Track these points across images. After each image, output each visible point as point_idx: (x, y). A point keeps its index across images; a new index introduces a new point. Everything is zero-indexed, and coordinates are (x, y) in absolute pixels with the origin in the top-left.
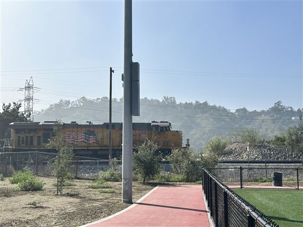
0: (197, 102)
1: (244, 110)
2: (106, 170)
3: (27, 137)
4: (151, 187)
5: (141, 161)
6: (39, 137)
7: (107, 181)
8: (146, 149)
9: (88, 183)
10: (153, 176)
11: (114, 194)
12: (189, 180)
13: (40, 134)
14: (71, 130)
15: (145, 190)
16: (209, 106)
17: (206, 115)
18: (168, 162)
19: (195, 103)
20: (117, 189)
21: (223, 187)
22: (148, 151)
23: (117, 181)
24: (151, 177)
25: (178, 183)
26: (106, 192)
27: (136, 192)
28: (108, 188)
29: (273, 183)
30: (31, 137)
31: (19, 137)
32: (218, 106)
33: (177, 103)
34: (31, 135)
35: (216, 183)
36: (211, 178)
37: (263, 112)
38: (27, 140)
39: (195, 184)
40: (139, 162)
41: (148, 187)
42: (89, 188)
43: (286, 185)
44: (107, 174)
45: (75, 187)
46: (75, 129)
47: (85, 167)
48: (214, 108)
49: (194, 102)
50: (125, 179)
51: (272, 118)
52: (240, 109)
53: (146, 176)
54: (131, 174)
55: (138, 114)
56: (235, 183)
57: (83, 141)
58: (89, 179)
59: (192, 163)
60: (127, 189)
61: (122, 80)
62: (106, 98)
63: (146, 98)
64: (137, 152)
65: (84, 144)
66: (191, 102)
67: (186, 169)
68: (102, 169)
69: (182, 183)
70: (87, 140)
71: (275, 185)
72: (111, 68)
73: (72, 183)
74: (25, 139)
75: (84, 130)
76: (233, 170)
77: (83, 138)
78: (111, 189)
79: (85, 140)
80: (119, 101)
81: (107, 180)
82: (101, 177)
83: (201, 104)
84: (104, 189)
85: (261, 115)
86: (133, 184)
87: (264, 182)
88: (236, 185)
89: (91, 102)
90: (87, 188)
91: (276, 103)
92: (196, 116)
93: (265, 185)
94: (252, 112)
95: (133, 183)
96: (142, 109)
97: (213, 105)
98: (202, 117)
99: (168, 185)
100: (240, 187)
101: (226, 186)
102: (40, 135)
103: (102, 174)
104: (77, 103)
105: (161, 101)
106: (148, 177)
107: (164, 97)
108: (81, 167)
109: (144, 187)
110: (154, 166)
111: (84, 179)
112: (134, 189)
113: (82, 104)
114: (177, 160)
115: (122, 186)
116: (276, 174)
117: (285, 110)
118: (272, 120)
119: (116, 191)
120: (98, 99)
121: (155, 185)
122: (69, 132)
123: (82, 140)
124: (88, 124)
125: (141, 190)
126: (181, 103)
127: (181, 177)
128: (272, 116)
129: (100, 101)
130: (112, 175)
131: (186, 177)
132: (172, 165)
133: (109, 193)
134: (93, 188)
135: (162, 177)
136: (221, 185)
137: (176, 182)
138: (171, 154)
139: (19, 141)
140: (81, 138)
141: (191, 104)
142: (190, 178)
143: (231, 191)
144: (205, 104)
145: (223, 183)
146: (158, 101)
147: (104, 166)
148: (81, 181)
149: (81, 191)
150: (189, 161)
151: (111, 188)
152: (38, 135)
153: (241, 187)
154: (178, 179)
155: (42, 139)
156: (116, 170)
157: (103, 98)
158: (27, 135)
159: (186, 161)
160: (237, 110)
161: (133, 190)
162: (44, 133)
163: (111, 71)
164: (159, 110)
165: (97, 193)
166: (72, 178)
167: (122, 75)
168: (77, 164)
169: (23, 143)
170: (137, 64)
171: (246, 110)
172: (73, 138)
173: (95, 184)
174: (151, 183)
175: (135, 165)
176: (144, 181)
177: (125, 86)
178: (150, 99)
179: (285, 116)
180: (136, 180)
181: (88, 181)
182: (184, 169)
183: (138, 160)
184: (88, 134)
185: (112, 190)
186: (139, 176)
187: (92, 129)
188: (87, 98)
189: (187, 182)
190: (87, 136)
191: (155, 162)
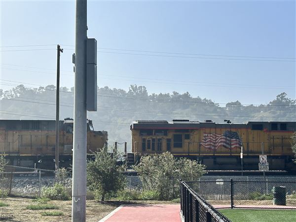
0: (175, 93)
1: (238, 104)
2: (51, 185)
3: (153, 140)
4: (111, 207)
5: (99, 173)
6: (169, 140)
7: (52, 200)
8: (106, 156)
9: (25, 203)
10: (115, 193)
11: (61, 217)
12: (163, 197)
13: (170, 136)
14: (208, 130)
15: (104, 211)
16: (191, 98)
17: (187, 110)
18: (135, 174)
19: (173, 94)
20: (66, 210)
21: (206, 206)
22: (108, 159)
23: (66, 199)
24: (113, 194)
25: (149, 202)
26: (51, 215)
27: (92, 214)
28: (53, 208)
29: (273, 201)
30: (159, 140)
31: (144, 140)
32: (202, 98)
33: (149, 95)
34: (158, 137)
35: (197, 201)
36: (191, 194)
37: (262, 106)
38: (153, 144)
39: (171, 203)
40: (96, 174)
41: (108, 207)
42: (27, 209)
43: (290, 203)
44: (52, 190)
45: (7, 208)
46: (213, 130)
47: (22, 181)
48: (198, 101)
49: (171, 94)
50: (77, 197)
51: (273, 115)
52: (233, 104)
53: (105, 193)
54: (84, 190)
55: (94, 109)
56: (224, 201)
57: (224, 146)
58: (27, 197)
59: (167, 174)
60: (79, 210)
61: (74, 62)
62: (52, 86)
63: (107, 88)
64: (94, 160)
65: (224, 149)
66: (167, 93)
67: (159, 183)
68: (46, 183)
69: (154, 202)
70: (228, 144)
71: (277, 203)
72: (59, 47)
73: (4, 202)
74: (151, 142)
75: (224, 131)
76: (222, 183)
77: (224, 142)
78: (56, 211)
79: (225, 144)
80: (70, 91)
81: (52, 198)
82: (44, 194)
83: (180, 96)
84: (47, 211)
85: (260, 112)
86: (87, 204)
87: (263, 199)
88: (225, 204)
89: (32, 92)
90: (24, 210)
91: (279, 96)
92: (174, 112)
93: (264, 204)
94: (247, 107)
95: (88, 202)
96: (100, 102)
97: (196, 97)
98: (181, 113)
99: (135, 204)
100: (230, 206)
101: (209, 206)
102: (170, 138)
103: (45, 190)
104: (13, 93)
105: (127, 91)
106: (108, 194)
107: (132, 86)
108: (17, 180)
109: (103, 207)
110: (116, 179)
111: (21, 197)
112: (89, 209)
113: (18, 95)
114: (148, 171)
115: (72, 206)
116: (277, 189)
117: (290, 104)
118: (274, 117)
119: (64, 213)
120: (41, 88)
121: (118, 204)
122: (205, 133)
123: (222, 144)
124: (226, 123)
125: (98, 212)
126: (153, 95)
127: (152, 194)
128: (274, 113)
129: (44, 90)
130: (59, 191)
131: (159, 194)
132: (141, 178)
133: (55, 215)
134: (33, 209)
135: (127, 193)
136: (204, 204)
137: (146, 200)
138: (139, 162)
139: (144, 144)
140: (221, 142)
141: (167, 95)
142: (165, 195)
143: (216, 212)
144: (186, 96)
145: (207, 201)
146: (122, 91)
147: (48, 180)
148: (16, 199)
149: (16, 213)
150: (164, 172)
151: (57, 208)
152: (167, 137)
153: (232, 207)
154: (149, 196)
155: (172, 142)
156: (65, 184)
157: (49, 86)
158: (154, 137)
159: (159, 173)
160: (228, 105)
161: (87, 212)
162: (174, 135)
163: (59, 50)
164: (123, 104)
165: (37, 215)
166: (4, 196)
167: (74, 56)
168: (11, 176)
169: (149, 148)
170: (93, 41)
171: (240, 104)
172: (210, 141)
173: (36, 204)
174: (112, 202)
175: (91, 178)
176: (103, 200)
177: (77, 71)
178: (112, 89)
179: (290, 113)
180: (91, 198)
181: (26, 199)
182: (157, 183)
183: (95, 170)
184: (229, 137)
185: (59, 211)
186: (96, 192)
187: (233, 130)
188: (26, 86)
189: (161, 200)
190: (228, 138)
191: (118, 174)
